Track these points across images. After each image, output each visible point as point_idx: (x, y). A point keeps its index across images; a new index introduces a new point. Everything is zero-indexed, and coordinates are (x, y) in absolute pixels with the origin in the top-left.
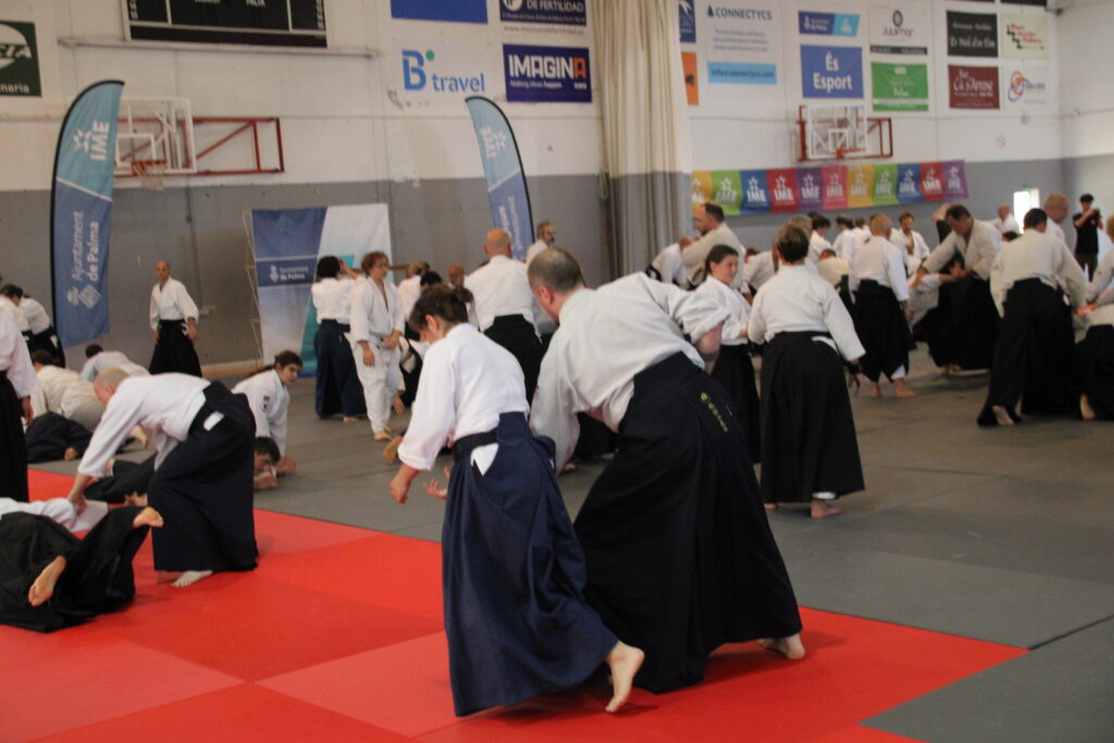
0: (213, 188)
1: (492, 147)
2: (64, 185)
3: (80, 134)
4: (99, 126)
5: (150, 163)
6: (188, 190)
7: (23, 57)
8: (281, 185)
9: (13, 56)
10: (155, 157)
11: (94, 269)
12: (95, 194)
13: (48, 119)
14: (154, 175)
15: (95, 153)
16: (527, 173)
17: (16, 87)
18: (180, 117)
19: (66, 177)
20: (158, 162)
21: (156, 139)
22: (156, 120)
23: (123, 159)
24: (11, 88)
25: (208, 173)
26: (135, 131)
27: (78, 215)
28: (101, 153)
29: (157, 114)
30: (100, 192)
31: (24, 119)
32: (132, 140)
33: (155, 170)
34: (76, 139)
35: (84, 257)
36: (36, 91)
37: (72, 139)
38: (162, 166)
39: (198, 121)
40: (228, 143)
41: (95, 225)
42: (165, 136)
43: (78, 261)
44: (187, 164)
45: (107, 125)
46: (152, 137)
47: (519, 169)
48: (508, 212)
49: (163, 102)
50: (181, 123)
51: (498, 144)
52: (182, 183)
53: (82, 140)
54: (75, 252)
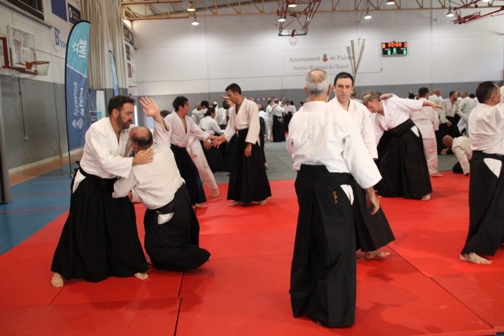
2: (69, 68)
3: (75, 44)
4: (82, 41)
6: (19, 78)
11: (83, 110)
15: (81, 54)
19: (70, 65)
27: (75, 84)
28: (83, 55)
30: (83, 73)
34: (73, 46)
35: (78, 104)
37: (72, 47)
41: (82, 89)
43: (76, 106)
53: (76, 47)
54: (74, 102)
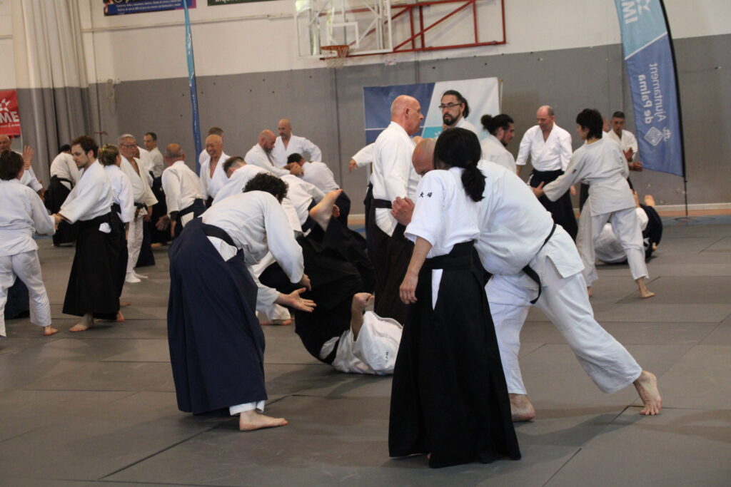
0: (437, 61)
1: (633, 12)
6: (417, 64)
8: (503, 54)
16: (674, 36)
25: (431, 49)
46: (356, 24)
47: (666, 33)
48: (648, 80)
51: (640, 8)
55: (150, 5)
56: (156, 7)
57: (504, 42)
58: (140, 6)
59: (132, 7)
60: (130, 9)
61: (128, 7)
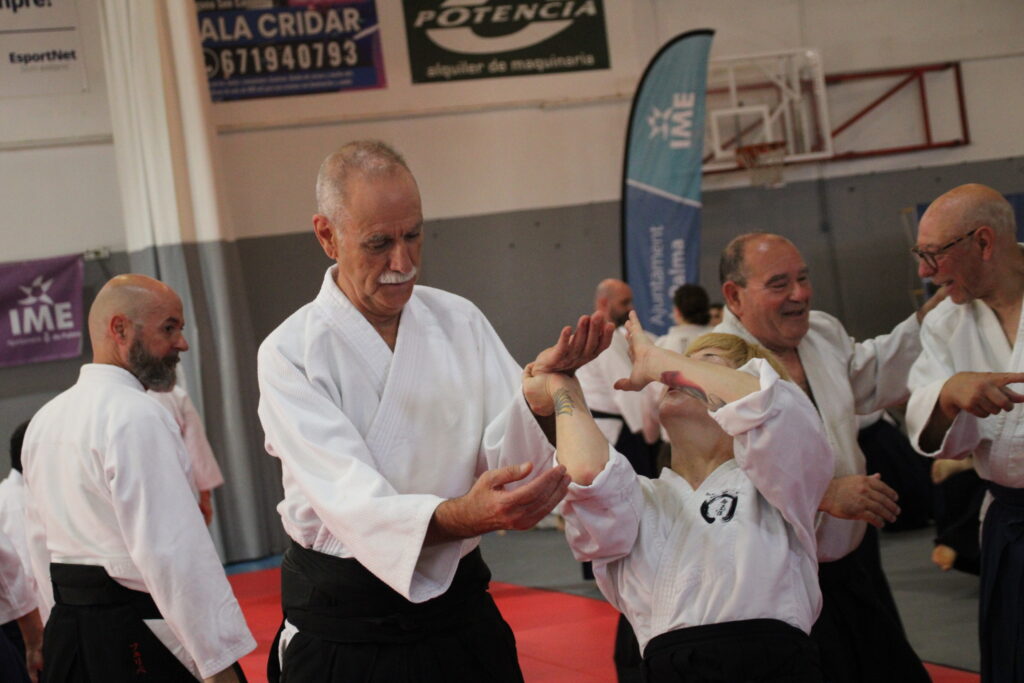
0: (858, 177)
2: (636, 190)
4: (680, 99)
5: (763, 148)
6: (821, 185)
7: (584, 15)
8: (964, 165)
9: (571, 16)
10: (770, 138)
12: (677, 198)
13: (618, 98)
14: (768, 166)
15: (677, 138)
17: (577, 59)
18: (806, 77)
19: (639, 180)
20: (774, 146)
21: (771, 113)
22: (770, 86)
23: (724, 147)
24: (570, 61)
25: (851, 156)
26: (741, 105)
27: (656, 231)
28: (684, 139)
29: (771, 76)
30: (685, 195)
31: (586, 103)
32: (737, 117)
33: (770, 158)
34: (652, 121)
35: (665, 292)
36: (603, 62)
37: (647, 123)
38: (781, 151)
39: (832, 80)
40: (878, 109)
41: (678, 244)
42: (784, 106)
43: (657, 297)
44: (818, 146)
45: (692, 97)
46: (764, 109)
49: (780, 57)
50: (808, 86)
52: (812, 174)
53: (659, 122)
54: (653, 284)
55: (283, 83)
56: (296, 87)
57: (965, 141)
58: (258, 85)
59: (240, 87)
60: (235, 91)
61: (232, 87)
